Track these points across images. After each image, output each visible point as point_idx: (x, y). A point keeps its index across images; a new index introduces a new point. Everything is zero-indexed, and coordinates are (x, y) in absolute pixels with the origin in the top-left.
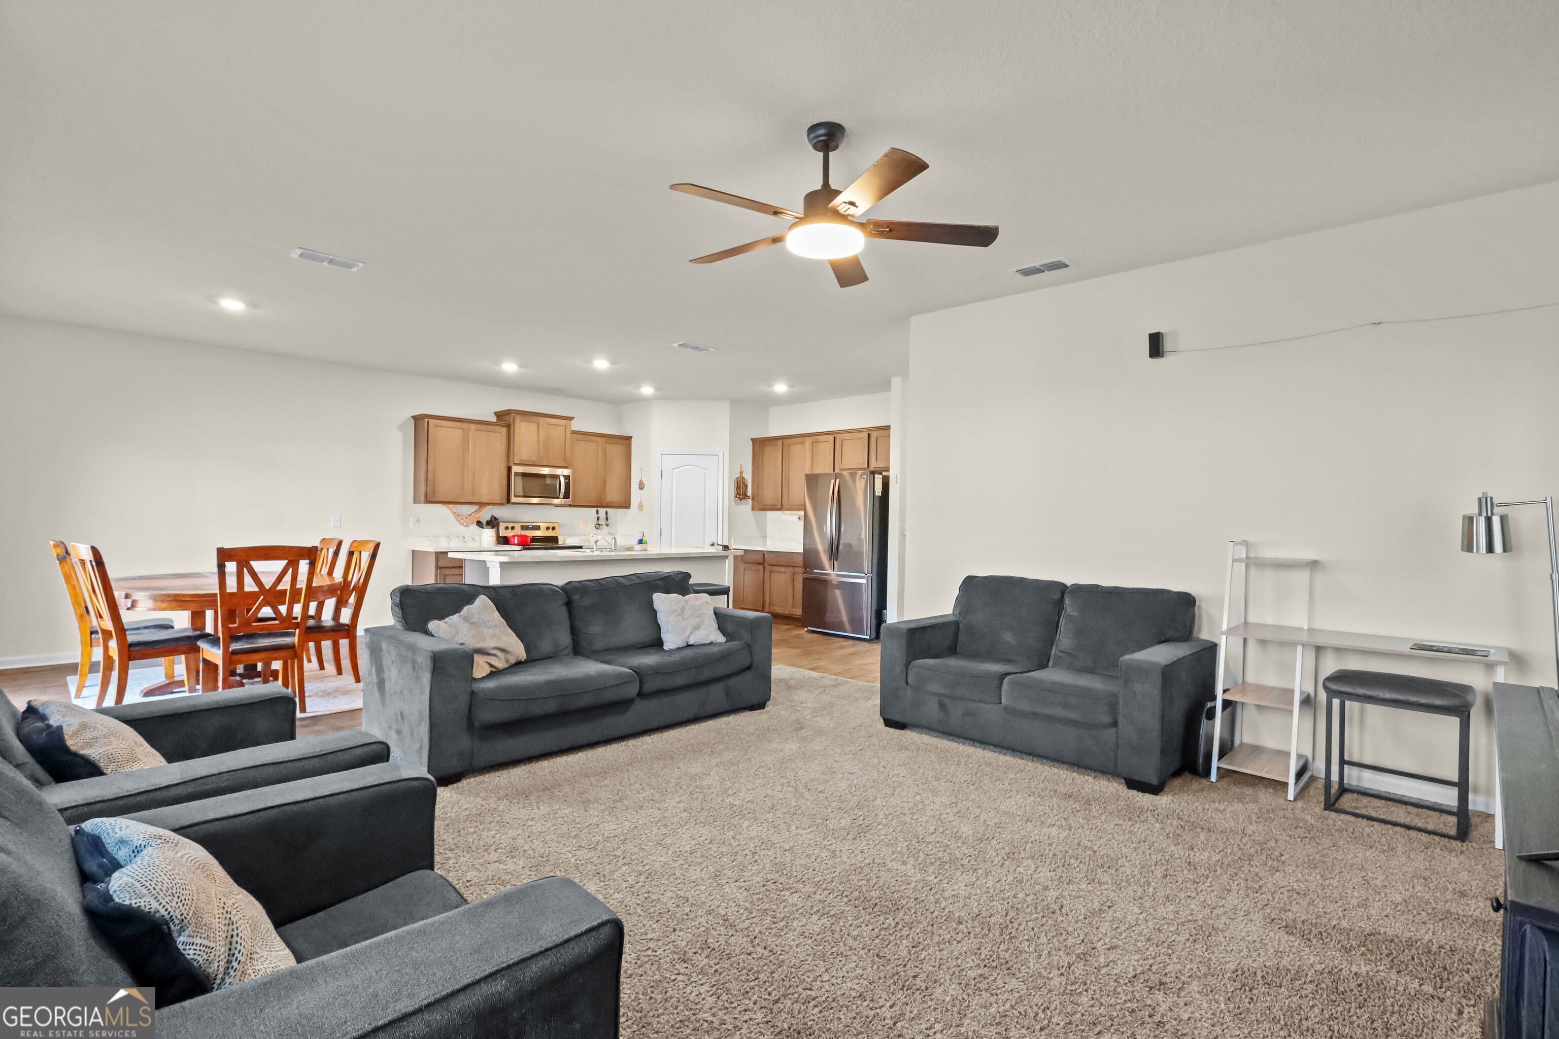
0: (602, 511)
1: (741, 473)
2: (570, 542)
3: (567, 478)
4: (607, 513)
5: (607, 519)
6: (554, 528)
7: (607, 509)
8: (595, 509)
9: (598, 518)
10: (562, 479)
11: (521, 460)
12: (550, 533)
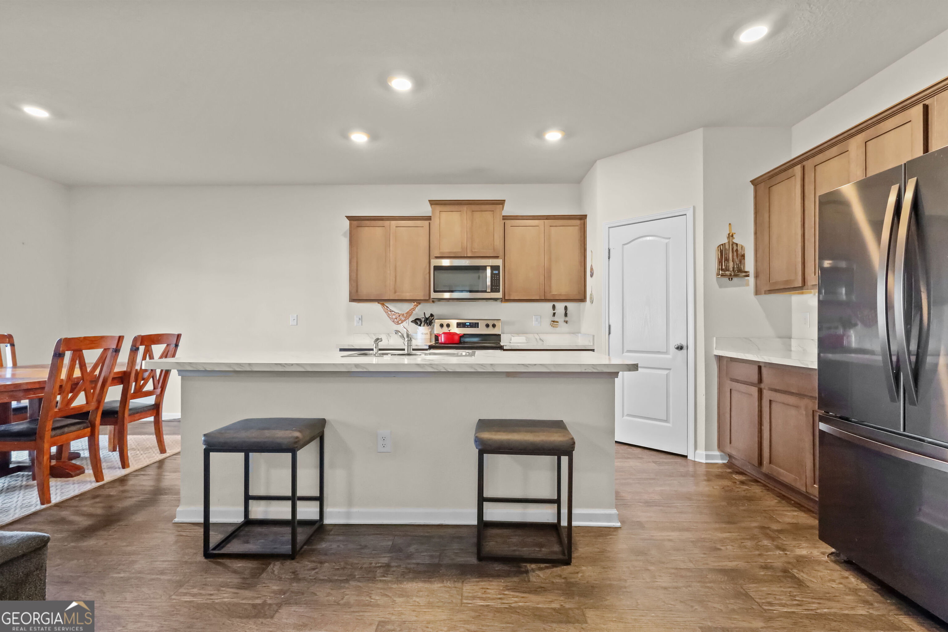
0: (560, 306)
1: (731, 236)
2: (517, 341)
3: (495, 268)
4: (566, 308)
5: (566, 315)
6: (494, 326)
7: (568, 304)
8: (550, 305)
9: (554, 314)
10: (489, 271)
11: (441, 253)
12: (491, 331)
